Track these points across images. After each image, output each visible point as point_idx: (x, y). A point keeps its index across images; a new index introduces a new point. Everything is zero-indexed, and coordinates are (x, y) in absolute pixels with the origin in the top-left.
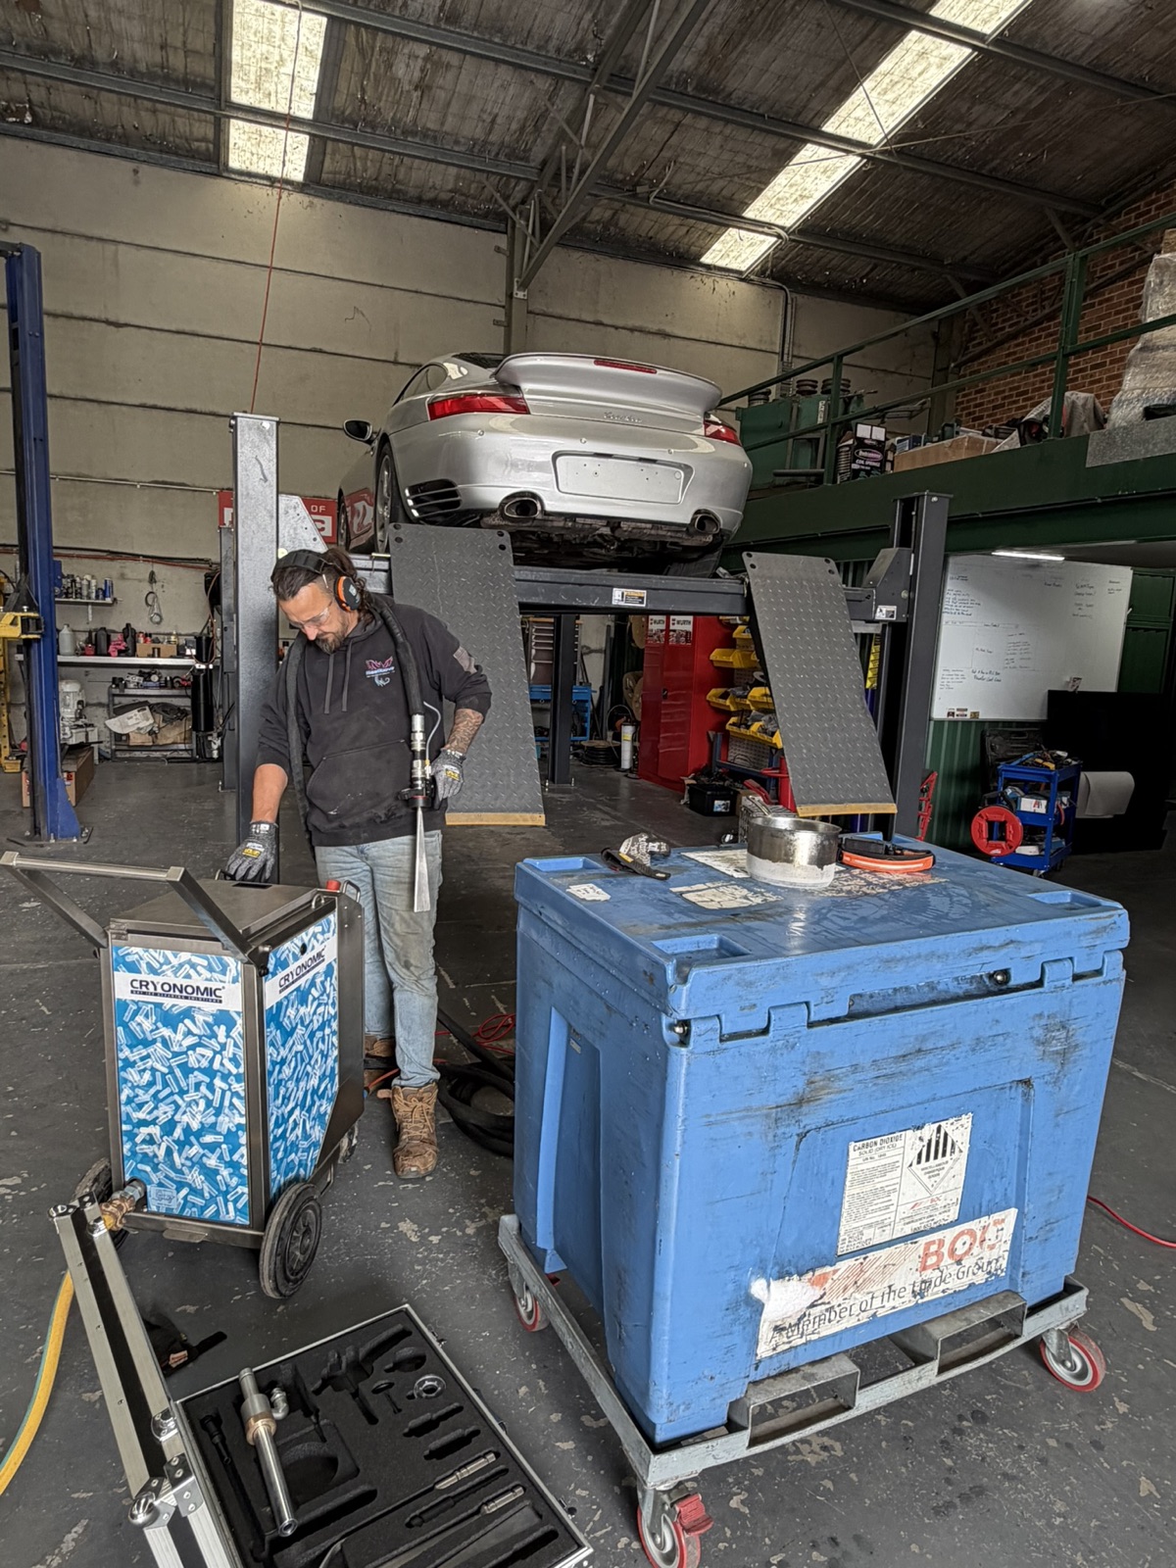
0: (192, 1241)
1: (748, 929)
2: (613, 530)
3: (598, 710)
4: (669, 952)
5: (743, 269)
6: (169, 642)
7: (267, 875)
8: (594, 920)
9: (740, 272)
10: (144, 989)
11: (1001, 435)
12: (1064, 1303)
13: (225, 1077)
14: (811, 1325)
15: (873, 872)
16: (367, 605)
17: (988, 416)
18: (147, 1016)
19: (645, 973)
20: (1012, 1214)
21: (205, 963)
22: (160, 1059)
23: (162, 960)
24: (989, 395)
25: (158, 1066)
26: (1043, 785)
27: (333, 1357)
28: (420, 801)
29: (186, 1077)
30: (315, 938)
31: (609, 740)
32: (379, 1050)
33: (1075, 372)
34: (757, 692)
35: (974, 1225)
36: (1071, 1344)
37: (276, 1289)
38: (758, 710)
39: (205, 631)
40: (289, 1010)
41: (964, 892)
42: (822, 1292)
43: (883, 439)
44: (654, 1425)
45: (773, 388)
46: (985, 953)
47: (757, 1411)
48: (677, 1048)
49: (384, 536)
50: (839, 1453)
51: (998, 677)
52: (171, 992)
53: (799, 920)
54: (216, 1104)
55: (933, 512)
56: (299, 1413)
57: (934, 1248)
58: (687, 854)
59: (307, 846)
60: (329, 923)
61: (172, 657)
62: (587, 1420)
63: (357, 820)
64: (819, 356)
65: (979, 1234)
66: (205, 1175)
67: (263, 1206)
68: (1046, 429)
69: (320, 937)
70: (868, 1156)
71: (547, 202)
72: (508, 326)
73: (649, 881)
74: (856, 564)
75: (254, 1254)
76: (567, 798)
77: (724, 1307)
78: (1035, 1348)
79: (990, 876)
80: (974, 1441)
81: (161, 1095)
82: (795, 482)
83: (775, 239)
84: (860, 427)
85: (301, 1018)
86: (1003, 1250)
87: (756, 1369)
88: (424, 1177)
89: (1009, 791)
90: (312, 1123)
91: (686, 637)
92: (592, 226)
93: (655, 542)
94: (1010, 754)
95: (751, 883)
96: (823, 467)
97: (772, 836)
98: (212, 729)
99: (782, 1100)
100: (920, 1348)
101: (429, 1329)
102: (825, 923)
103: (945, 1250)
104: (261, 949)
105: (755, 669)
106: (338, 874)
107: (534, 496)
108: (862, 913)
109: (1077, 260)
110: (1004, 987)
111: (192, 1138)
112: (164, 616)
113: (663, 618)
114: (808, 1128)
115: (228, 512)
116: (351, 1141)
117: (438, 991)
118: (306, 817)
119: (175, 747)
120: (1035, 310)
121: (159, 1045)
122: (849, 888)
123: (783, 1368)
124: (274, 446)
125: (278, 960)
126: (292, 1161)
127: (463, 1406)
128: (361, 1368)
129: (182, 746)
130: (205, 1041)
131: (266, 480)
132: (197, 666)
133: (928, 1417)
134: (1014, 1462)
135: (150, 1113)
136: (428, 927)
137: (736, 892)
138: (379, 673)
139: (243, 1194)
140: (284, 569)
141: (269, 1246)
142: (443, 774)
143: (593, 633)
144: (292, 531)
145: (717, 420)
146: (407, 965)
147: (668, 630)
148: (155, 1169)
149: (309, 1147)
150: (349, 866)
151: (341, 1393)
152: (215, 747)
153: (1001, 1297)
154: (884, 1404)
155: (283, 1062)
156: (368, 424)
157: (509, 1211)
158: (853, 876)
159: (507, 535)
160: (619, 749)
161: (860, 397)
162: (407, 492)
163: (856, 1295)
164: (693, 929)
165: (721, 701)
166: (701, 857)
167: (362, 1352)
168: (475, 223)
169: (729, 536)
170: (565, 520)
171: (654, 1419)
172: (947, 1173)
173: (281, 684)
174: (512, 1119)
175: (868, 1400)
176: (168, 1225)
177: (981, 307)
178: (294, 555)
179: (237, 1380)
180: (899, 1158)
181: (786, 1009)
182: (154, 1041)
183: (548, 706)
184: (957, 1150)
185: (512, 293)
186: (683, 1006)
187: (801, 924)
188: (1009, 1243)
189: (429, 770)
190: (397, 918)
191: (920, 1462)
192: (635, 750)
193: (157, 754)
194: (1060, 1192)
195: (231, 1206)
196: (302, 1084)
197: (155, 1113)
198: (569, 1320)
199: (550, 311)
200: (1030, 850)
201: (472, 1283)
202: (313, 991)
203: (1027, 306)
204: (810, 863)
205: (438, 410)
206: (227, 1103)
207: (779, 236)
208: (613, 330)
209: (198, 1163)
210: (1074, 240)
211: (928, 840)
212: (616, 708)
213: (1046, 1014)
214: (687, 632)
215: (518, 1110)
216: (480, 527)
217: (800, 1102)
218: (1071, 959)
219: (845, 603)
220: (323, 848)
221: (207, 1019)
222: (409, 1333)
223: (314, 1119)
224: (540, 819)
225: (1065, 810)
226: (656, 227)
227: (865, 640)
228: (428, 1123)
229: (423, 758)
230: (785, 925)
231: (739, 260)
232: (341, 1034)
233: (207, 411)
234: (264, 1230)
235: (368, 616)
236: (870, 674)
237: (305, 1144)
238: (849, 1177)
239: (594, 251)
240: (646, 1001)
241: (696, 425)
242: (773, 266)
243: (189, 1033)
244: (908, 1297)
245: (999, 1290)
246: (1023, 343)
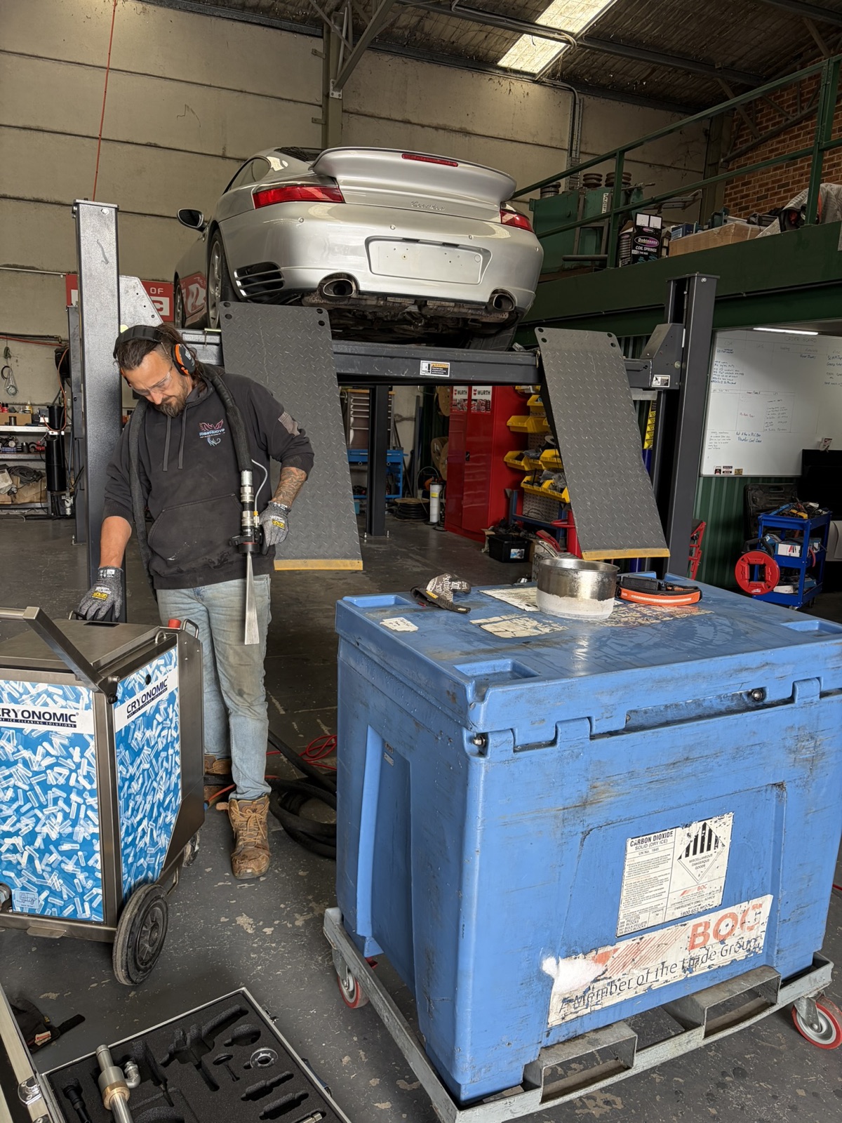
0: (53, 937)
1: (538, 655)
2: (420, 308)
3: (409, 471)
4: (469, 674)
5: (536, 72)
6: (24, 411)
7: (117, 614)
8: (404, 648)
9: (533, 75)
10: (6, 716)
11: (764, 223)
12: (813, 975)
13: (80, 793)
14: (595, 998)
15: (648, 605)
16: (200, 374)
17: (753, 206)
18: (9, 740)
19: (448, 692)
20: (768, 900)
21: (61, 692)
22: (21, 778)
23: (21, 690)
24: (754, 187)
25: (20, 784)
26: (798, 533)
27: (178, 1034)
28: (250, 547)
29: (45, 793)
30: (159, 670)
31: (419, 498)
32: (218, 768)
33: (830, 167)
34: (548, 454)
35: (735, 909)
36: (818, 1010)
37: (128, 977)
38: (549, 470)
39: (57, 402)
40: (136, 733)
41: (727, 622)
42: (604, 969)
43: (659, 227)
44: (459, 1086)
45: (563, 182)
46: (744, 674)
47: (549, 1072)
48: (477, 759)
49: (216, 314)
50: (620, 1107)
51: (759, 439)
52: (31, 719)
53: (582, 647)
54: (73, 816)
55: (703, 291)
56: (150, 1082)
57: (701, 930)
58: (485, 592)
59: (151, 591)
60: (171, 657)
61: (27, 425)
62: (402, 1084)
63: (193, 565)
64: (603, 152)
65: (740, 917)
66: (64, 879)
67: (116, 905)
68: (804, 217)
69: (162, 669)
70: (643, 850)
71: (359, 9)
72: (325, 124)
73: (452, 614)
74: (635, 339)
75: (107, 947)
76: (383, 548)
77: (519, 983)
78: (788, 1014)
79: (749, 608)
80: (736, 1093)
81: (23, 810)
82: (582, 266)
83: (564, 44)
84: (639, 216)
85: (147, 740)
86: (760, 931)
87: (548, 1035)
88: (258, 878)
89: (768, 538)
90: (159, 832)
91: (486, 406)
92: (401, 31)
93: (458, 319)
94: (768, 506)
95: (540, 615)
96: (606, 253)
97: (559, 574)
98: (65, 490)
99: (569, 803)
100: (690, 1016)
101: (263, 1008)
102: (606, 649)
103: (710, 931)
104: (110, 679)
105: (546, 433)
106: (178, 613)
107: (350, 277)
108: (636, 640)
109: (832, 65)
110: (761, 703)
111: (52, 847)
112: (19, 388)
113: (465, 388)
114: (591, 827)
115: (74, 293)
116: (193, 848)
117: (269, 717)
118: (148, 563)
119: (32, 506)
120: (795, 111)
121: (20, 765)
122: (626, 619)
123: (571, 1035)
124: (114, 231)
125: (125, 689)
126: (141, 865)
127: (292, 1074)
128: (204, 1043)
129: (39, 505)
130: (62, 761)
131: (107, 262)
132: (50, 433)
133: (696, 1074)
134: (769, 1109)
135: (14, 825)
136: (259, 658)
137: (527, 624)
138: (211, 434)
139: (98, 895)
140: (126, 343)
141: (121, 939)
142: (270, 523)
143: (404, 402)
144: (132, 309)
145: (511, 209)
146: (241, 693)
147: (470, 399)
148: (19, 875)
149: (157, 853)
150: (187, 606)
151: (186, 1066)
152: (68, 505)
153: (759, 971)
154: (658, 1064)
155: (132, 778)
156: (200, 213)
157: (333, 905)
158: (629, 609)
159: (325, 312)
160: (428, 505)
161: (639, 189)
162: (235, 274)
163: (635, 971)
164: (488, 656)
165: (517, 462)
166: (497, 593)
167: (205, 1029)
168: (293, 29)
169: (523, 315)
170: (378, 299)
171: (459, 1081)
172: (712, 864)
173: (125, 445)
174: (334, 826)
175: (644, 1061)
176: (31, 924)
177: (749, 106)
178: (134, 330)
179: (95, 1055)
180: (670, 852)
181: (571, 724)
182: (16, 762)
183: (366, 468)
184: (720, 845)
185: (328, 93)
186: (481, 721)
187: (584, 650)
188: (766, 924)
189: (257, 520)
190: (231, 652)
191: (689, 1112)
192: (441, 506)
193: (16, 512)
194: (810, 880)
195: (87, 905)
196: (149, 798)
197: (18, 825)
198: (385, 998)
199: (363, 110)
200: (786, 589)
201: (301, 968)
202: (157, 716)
203: (788, 107)
204: (592, 598)
205: (262, 199)
206: (82, 815)
207: (568, 42)
208: (419, 128)
209: (57, 869)
210: (829, 48)
211: (698, 579)
212: (425, 470)
213: (797, 726)
214: (487, 401)
215: (339, 818)
216: (302, 305)
217: (584, 804)
218: (818, 678)
219: (625, 373)
220: (163, 591)
221: (63, 742)
222: (245, 1013)
223: (160, 828)
224: (358, 565)
225: (816, 554)
226: (457, 33)
227: (643, 407)
228: (261, 831)
229: (252, 509)
230: (570, 651)
231: (533, 64)
232: (184, 754)
233: (53, 201)
234: (116, 926)
235: (201, 384)
236: (647, 437)
237: (152, 850)
238: (627, 869)
239: (401, 55)
240: (449, 717)
241: (493, 213)
242: (563, 70)
243: (48, 754)
244: (679, 970)
245: (757, 965)
246: (784, 141)
